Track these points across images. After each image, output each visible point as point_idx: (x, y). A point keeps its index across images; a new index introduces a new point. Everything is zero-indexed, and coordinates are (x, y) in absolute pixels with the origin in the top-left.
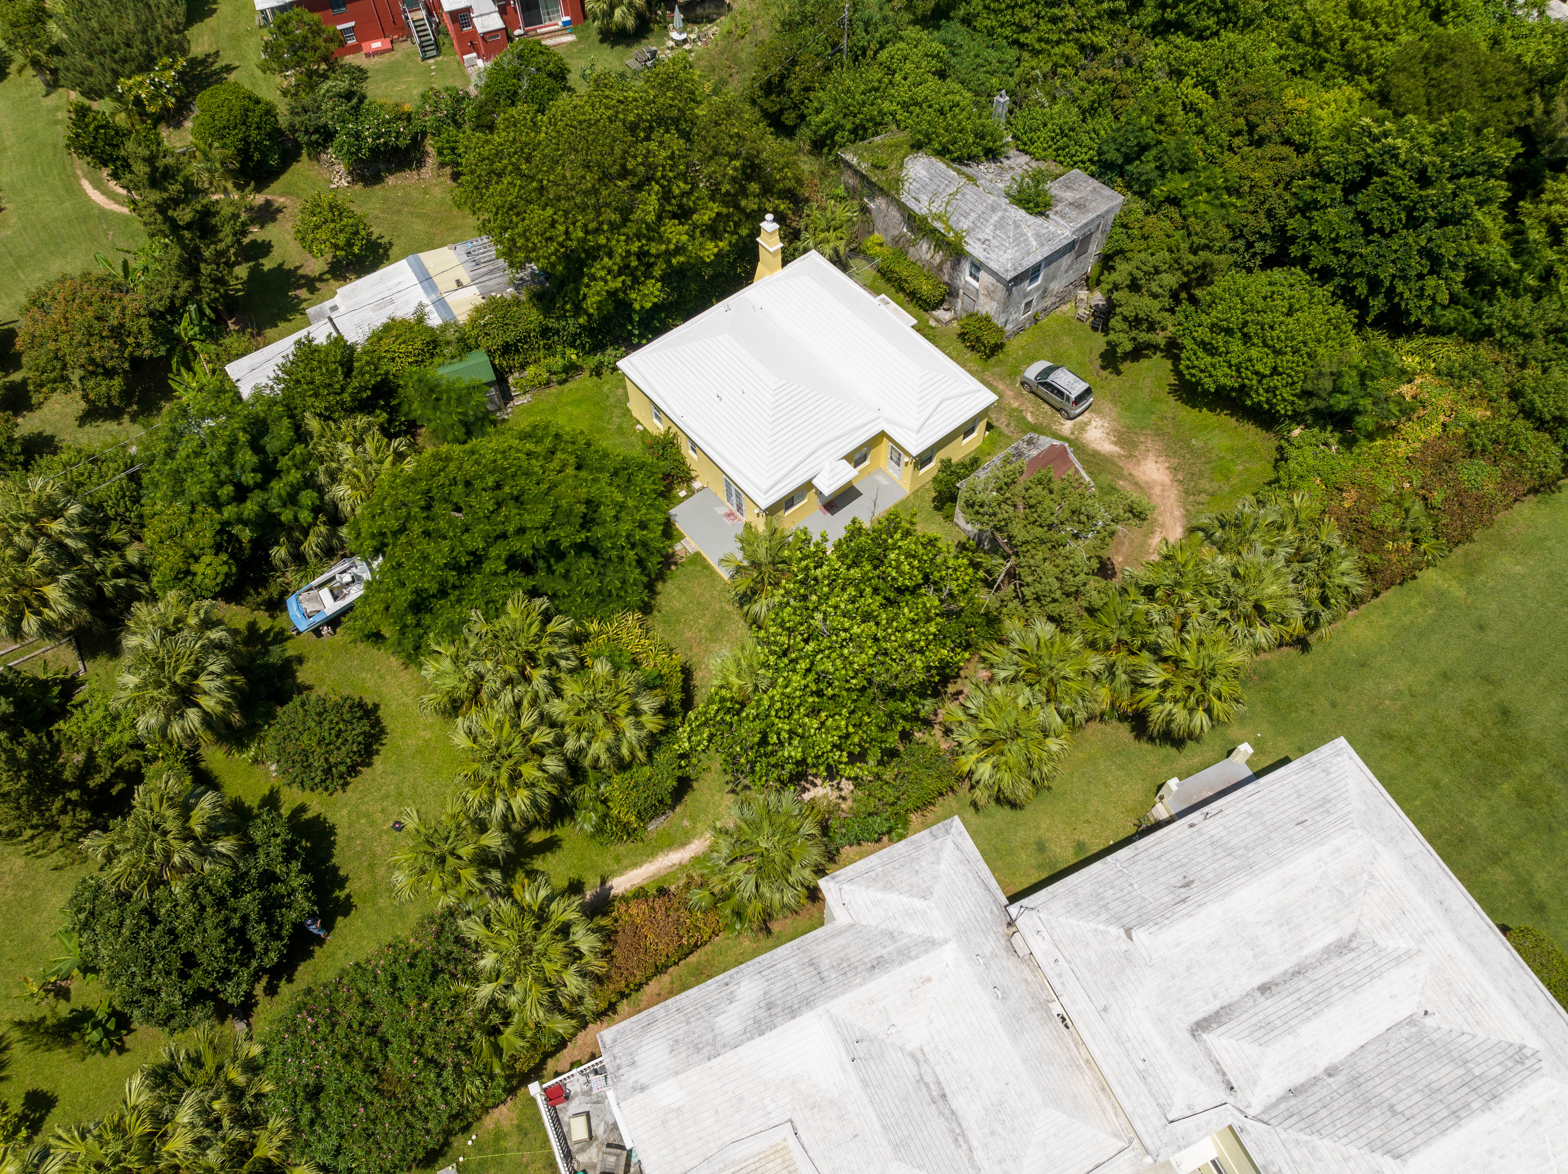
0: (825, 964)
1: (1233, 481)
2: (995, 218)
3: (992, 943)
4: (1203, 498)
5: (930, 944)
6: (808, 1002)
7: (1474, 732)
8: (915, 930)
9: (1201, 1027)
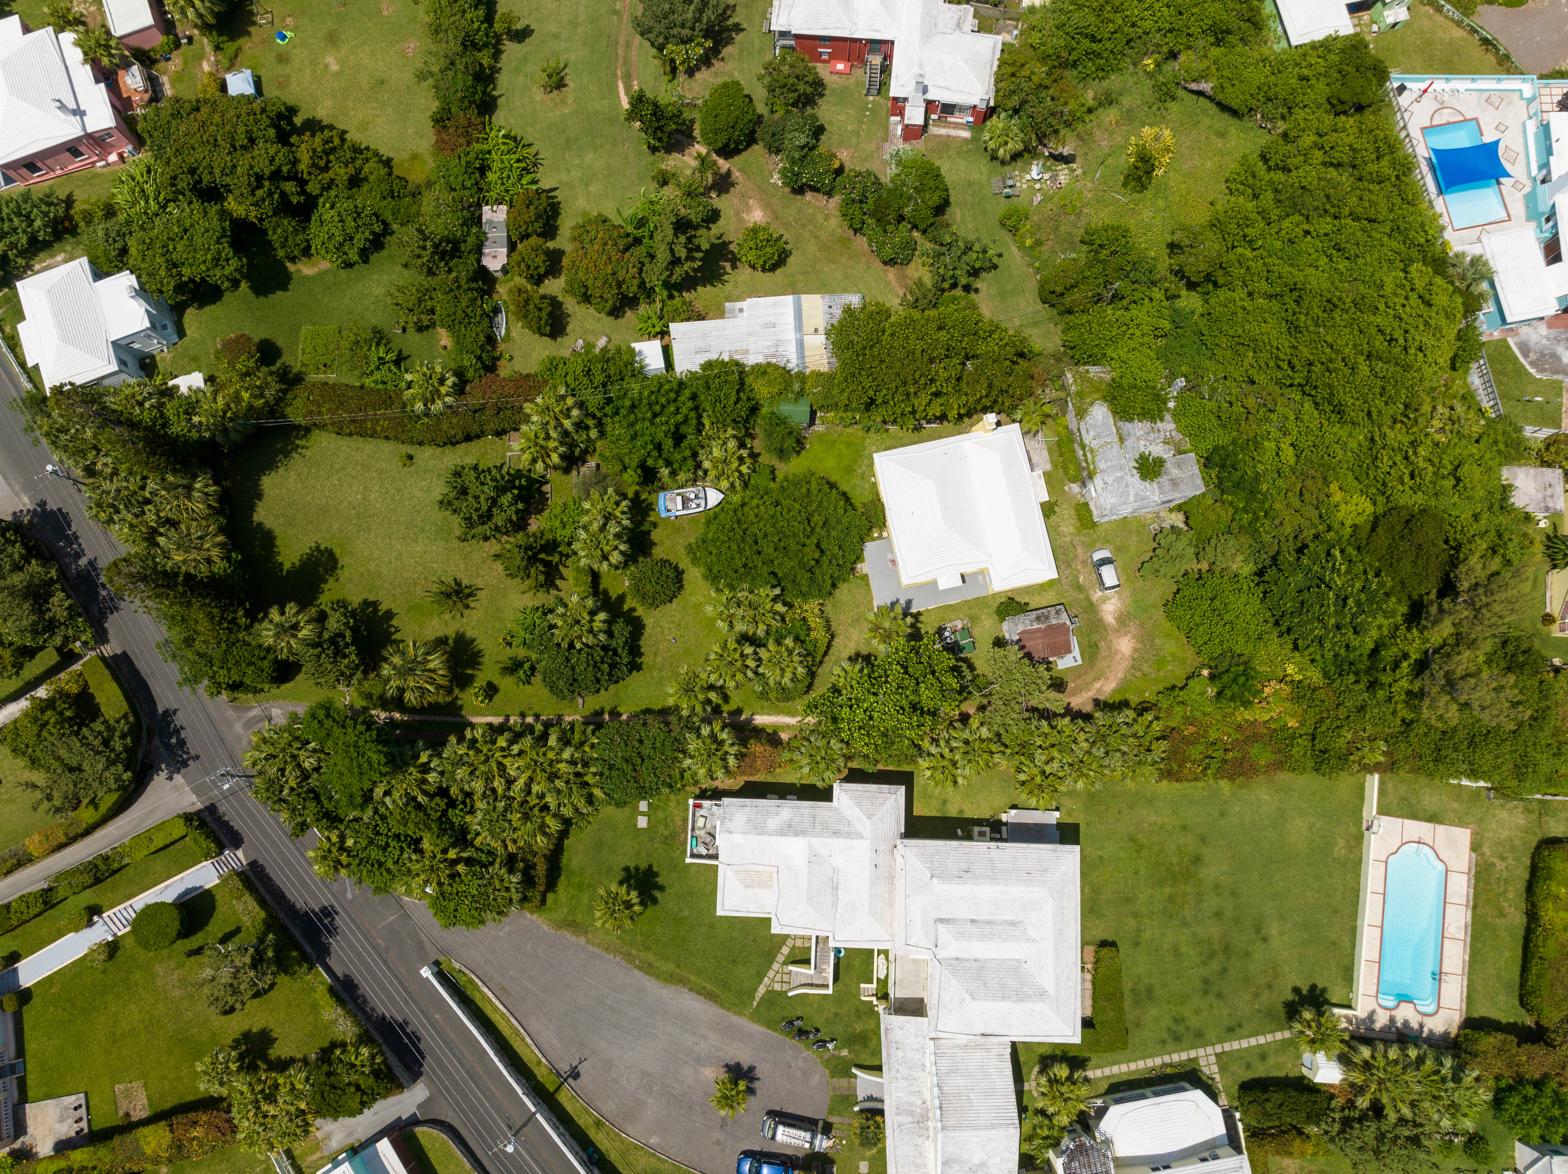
0: (818, 820)
1: (1161, 674)
2: (1119, 474)
3: (884, 847)
4: (1139, 674)
5: (860, 836)
6: (804, 833)
7: (1175, 860)
8: (859, 827)
9: (941, 920)
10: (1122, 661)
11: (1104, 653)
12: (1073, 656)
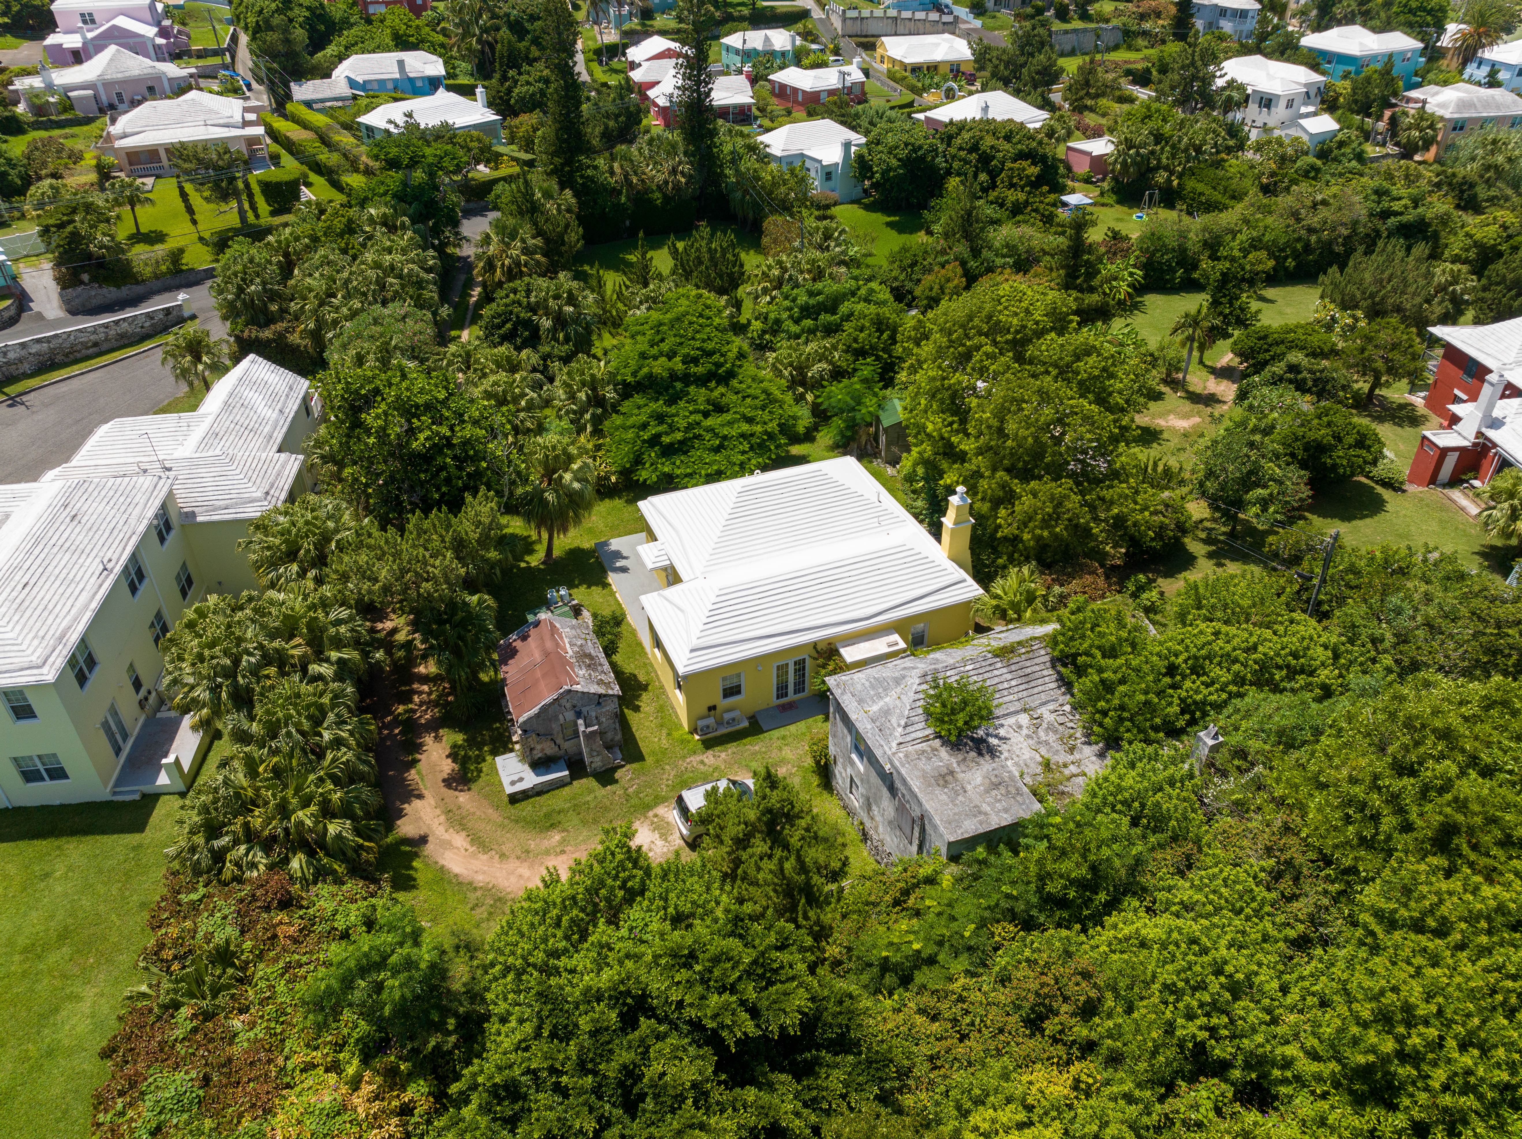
10: (513, 879)
11: (532, 845)
12: (522, 775)
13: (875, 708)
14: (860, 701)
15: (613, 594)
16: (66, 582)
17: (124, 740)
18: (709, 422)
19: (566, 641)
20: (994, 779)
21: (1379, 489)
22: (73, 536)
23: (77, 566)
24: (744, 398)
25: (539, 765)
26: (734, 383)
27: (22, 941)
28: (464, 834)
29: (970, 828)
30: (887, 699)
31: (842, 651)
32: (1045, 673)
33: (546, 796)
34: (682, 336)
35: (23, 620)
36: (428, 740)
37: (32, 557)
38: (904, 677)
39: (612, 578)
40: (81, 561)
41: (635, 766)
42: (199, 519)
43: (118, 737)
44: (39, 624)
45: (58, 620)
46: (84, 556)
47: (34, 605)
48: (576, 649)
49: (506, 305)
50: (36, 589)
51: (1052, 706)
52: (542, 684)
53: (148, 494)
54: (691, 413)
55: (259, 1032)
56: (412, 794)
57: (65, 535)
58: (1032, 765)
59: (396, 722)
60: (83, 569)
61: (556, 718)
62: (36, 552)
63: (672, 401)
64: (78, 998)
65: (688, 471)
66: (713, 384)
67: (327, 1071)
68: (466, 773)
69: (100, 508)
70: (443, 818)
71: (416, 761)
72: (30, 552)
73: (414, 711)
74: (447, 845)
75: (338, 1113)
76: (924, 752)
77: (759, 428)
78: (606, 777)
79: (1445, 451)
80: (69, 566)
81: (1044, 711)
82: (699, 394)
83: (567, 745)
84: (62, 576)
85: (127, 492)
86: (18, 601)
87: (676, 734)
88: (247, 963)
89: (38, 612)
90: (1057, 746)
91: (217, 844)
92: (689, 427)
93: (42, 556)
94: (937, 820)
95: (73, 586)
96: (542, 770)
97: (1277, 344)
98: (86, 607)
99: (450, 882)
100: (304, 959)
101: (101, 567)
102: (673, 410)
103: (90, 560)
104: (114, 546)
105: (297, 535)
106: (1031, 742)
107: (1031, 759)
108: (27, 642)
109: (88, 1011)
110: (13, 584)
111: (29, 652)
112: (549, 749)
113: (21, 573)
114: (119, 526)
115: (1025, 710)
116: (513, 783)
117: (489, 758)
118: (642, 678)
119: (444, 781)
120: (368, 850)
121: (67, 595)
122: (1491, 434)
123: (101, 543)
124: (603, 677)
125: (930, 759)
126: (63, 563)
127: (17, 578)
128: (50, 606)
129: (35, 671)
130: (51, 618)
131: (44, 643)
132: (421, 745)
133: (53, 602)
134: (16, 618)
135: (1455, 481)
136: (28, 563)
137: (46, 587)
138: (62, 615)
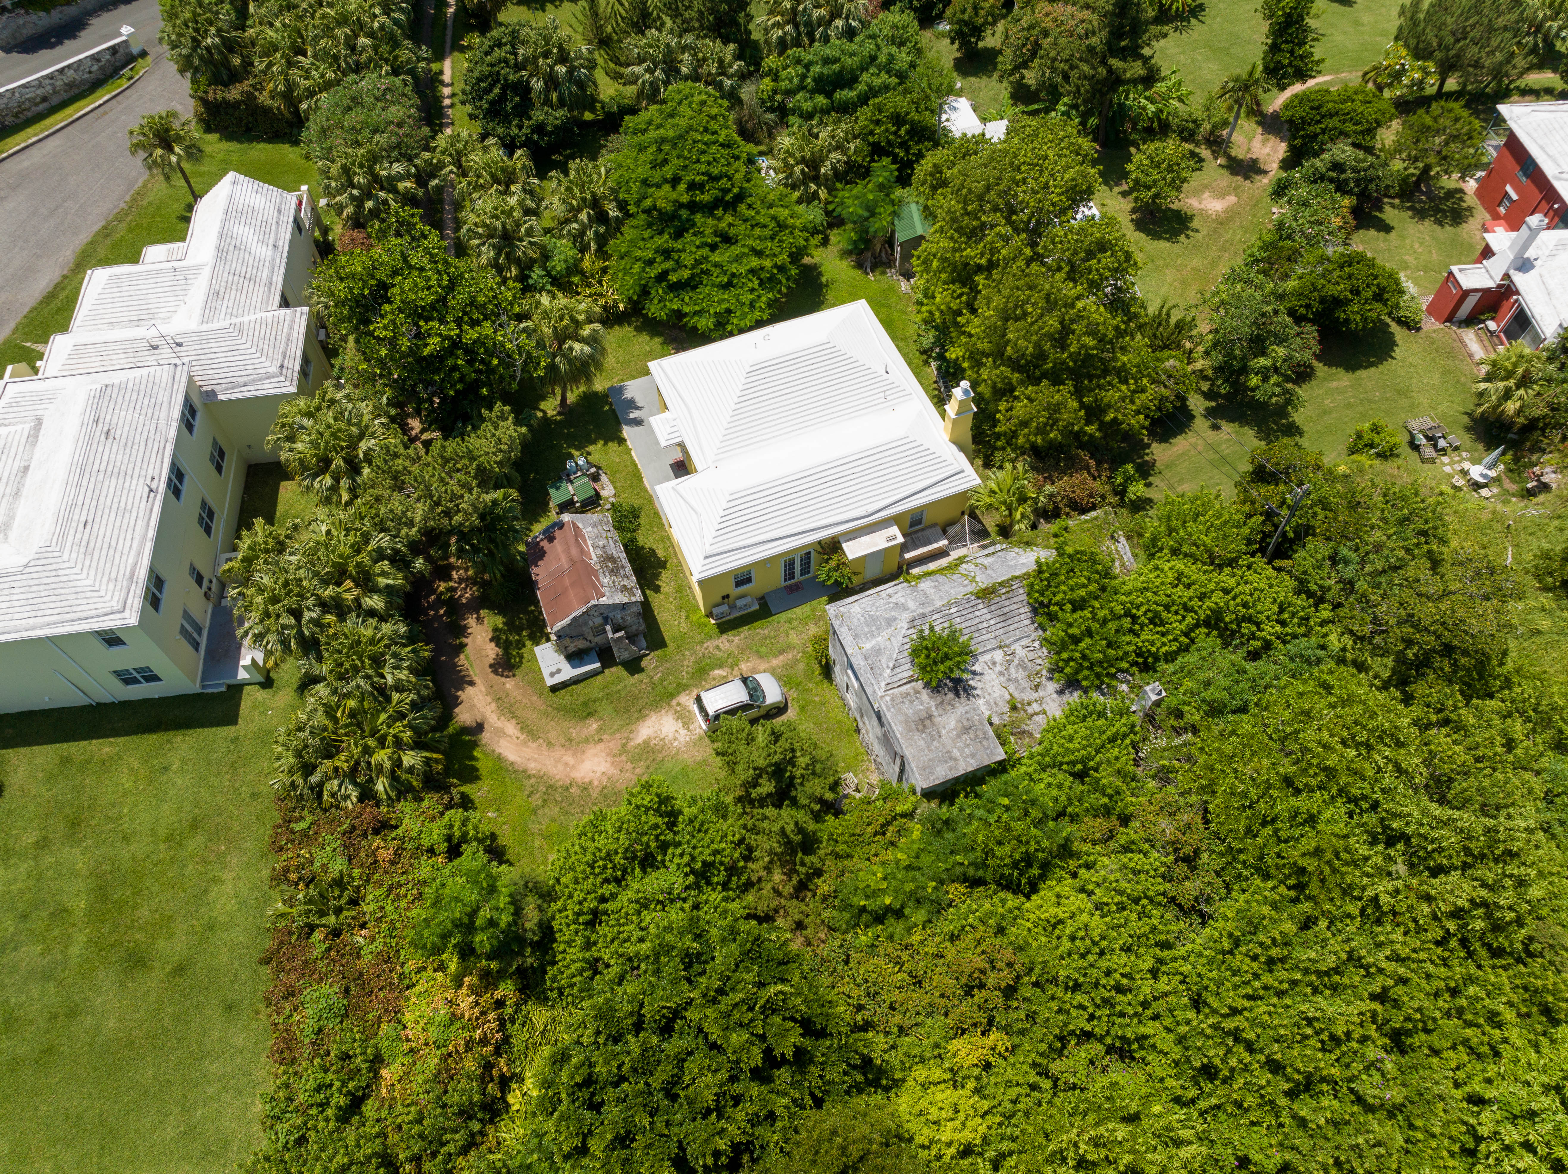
10: (560, 767)
11: (574, 733)
12: (560, 666)
13: (868, 646)
14: (856, 637)
15: (628, 451)
16: (120, 513)
17: (200, 634)
18: (716, 257)
19: (589, 543)
20: (966, 723)
21: (1394, 327)
22: (113, 456)
23: (125, 492)
24: (753, 226)
25: (574, 657)
26: (742, 208)
27: (162, 831)
28: (514, 722)
29: (942, 774)
30: (879, 639)
31: (844, 545)
32: (1022, 610)
33: (582, 685)
34: (686, 158)
35: (94, 564)
36: (471, 621)
37: (83, 490)
38: (895, 619)
39: (627, 432)
40: (127, 485)
41: (659, 653)
42: (221, 397)
43: (195, 635)
44: (108, 565)
45: (124, 557)
46: (128, 478)
47: (98, 545)
48: (599, 552)
49: (492, 65)
50: (96, 527)
51: (1024, 642)
52: (571, 593)
53: (169, 390)
54: (698, 247)
55: (378, 945)
56: (465, 681)
57: (105, 458)
58: (1001, 703)
59: (439, 602)
60: (131, 494)
61: (586, 624)
62: (85, 484)
63: (678, 235)
64: (221, 881)
65: (697, 308)
66: (719, 212)
67: (435, 971)
68: (509, 659)
69: (129, 417)
70: (494, 705)
71: (463, 646)
72: (79, 485)
73: (453, 589)
74: (500, 733)
75: (452, 1024)
76: (908, 694)
77: (768, 263)
78: (634, 666)
79: (1467, 293)
80: (118, 493)
81: (1017, 647)
82: (706, 224)
83: (597, 639)
84: (115, 506)
85: (149, 391)
86: (84, 543)
87: (694, 617)
88: (359, 887)
89: (104, 552)
90: (1025, 683)
91: (314, 779)
92: (698, 262)
93: (91, 486)
94: (913, 765)
95: (127, 515)
96: (577, 661)
97: (1331, 116)
98: (144, 537)
99: (507, 770)
100: (403, 880)
101: (147, 489)
102: (678, 245)
103: (134, 482)
104: (153, 460)
105: (325, 449)
106: (1002, 679)
107: (1001, 696)
108: (103, 587)
109: (231, 892)
110: (74, 524)
111: (108, 597)
112: (581, 644)
113: (78, 510)
114: (151, 435)
115: (1000, 647)
116: (552, 675)
117: (528, 643)
118: (661, 554)
119: (491, 666)
120: (437, 761)
121: (124, 527)
122: (1518, 279)
123: (139, 460)
124: (625, 582)
125: (912, 702)
126: (112, 490)
127: (76, 517)
128: (113, 544)
129: (118, 616)
130: (118, 555)
131: (119, 584)
132: (466, 627)
133: (115, 537)
134: (87, 563)
135: (1471, 321)
136: (81, 497)
137: (104, 522)
138: (126, 551)
